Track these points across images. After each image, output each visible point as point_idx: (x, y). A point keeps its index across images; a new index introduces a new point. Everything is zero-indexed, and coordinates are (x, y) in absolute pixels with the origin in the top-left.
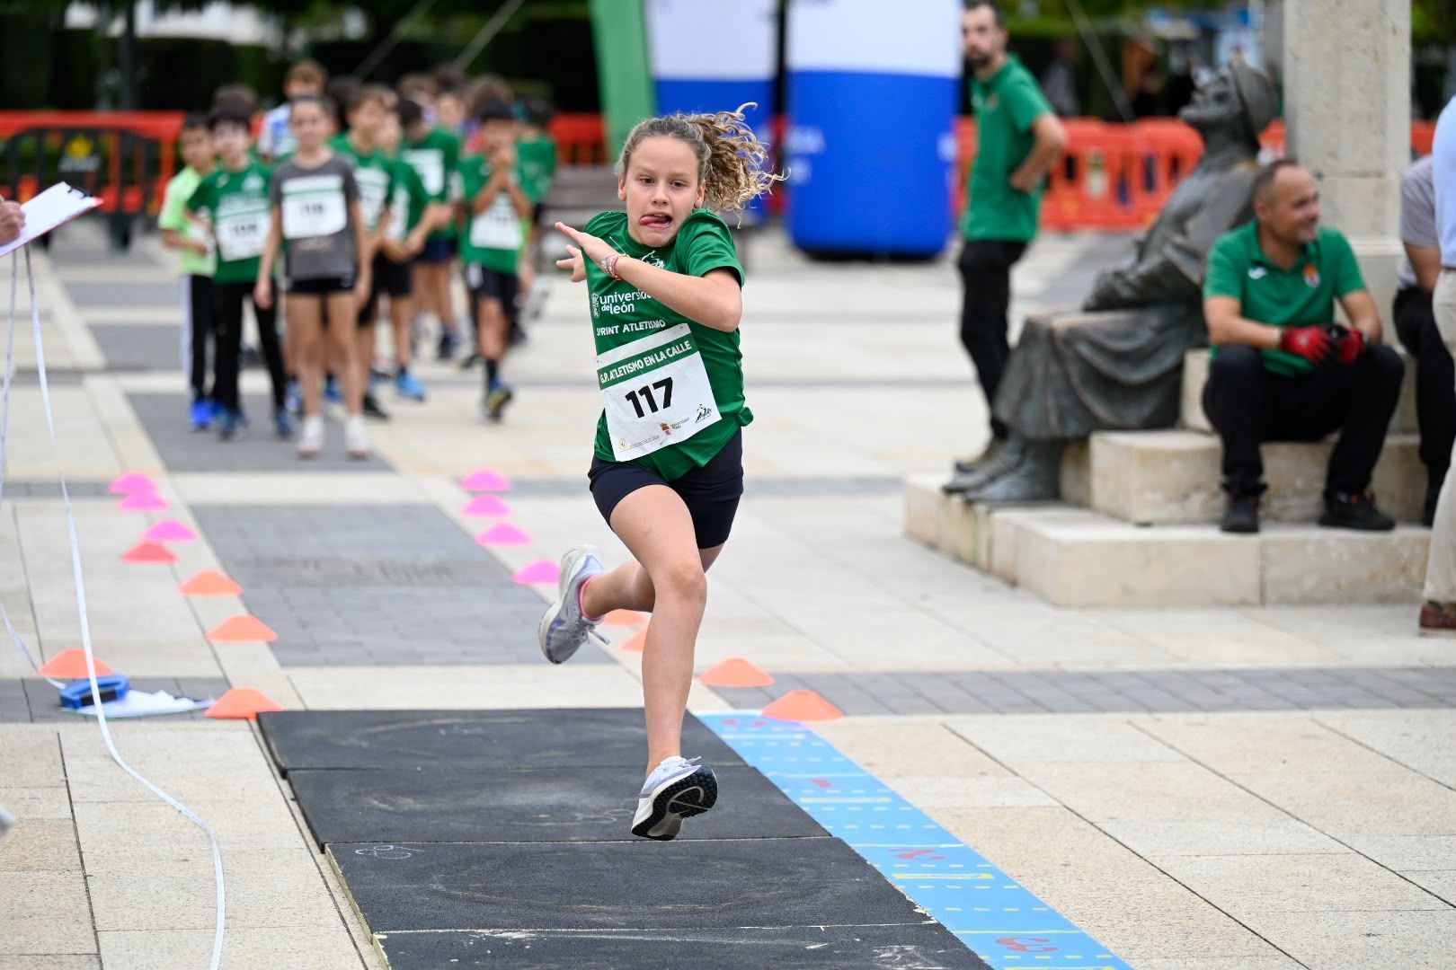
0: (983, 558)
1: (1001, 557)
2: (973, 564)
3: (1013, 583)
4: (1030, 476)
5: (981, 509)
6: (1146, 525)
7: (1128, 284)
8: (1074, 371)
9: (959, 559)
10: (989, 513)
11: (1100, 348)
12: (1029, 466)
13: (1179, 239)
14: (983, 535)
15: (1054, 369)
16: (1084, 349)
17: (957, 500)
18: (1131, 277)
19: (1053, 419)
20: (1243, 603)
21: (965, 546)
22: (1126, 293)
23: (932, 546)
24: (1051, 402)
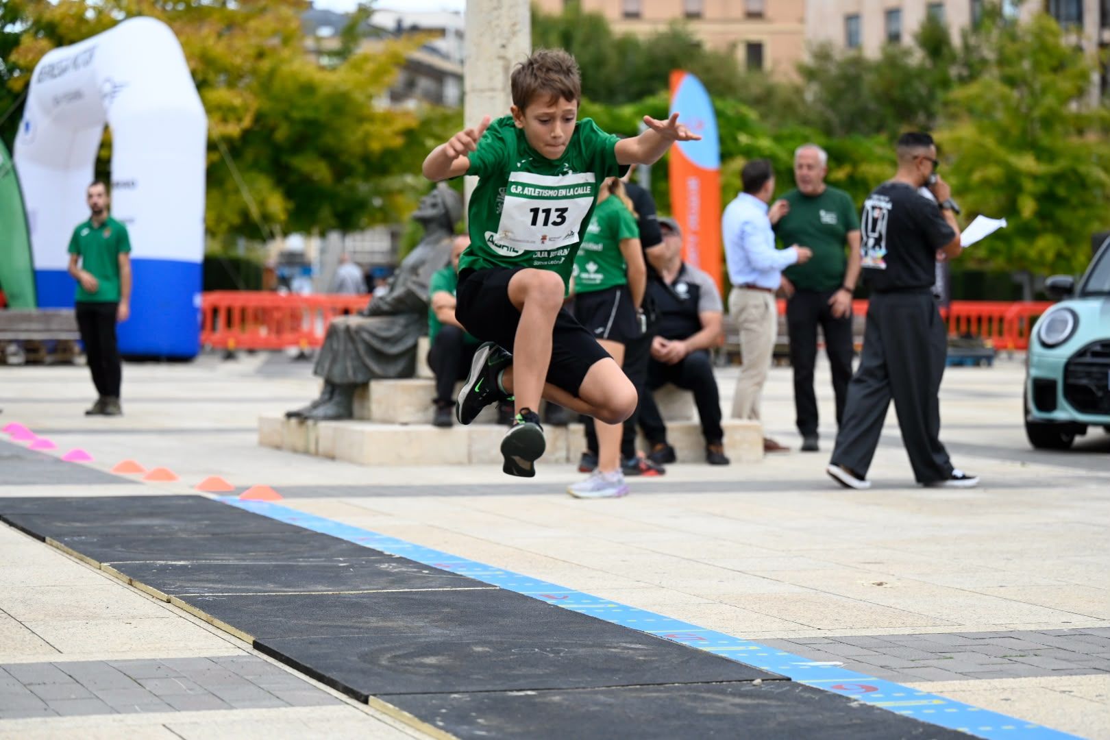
0: (312, 448)
1: (324, 445)
2: (306, 452)
3: (332, 458)
4: (338, 404)
5: (310, 423)
6: (405, 424)
7: (387, 303)
8: (361, 348)
9: (295, 451)
10: (315, 424)
11: (374, 335)
12: (337, 398)
13: (414, 278)
14: (312, 436)
15: (350, 346)
16: (366, 336)
17: (294, 421)
18: (389, 299)
19: (350, 373)
20: (460, 464)
21: (300, 444)
22: (385, 307)
23: (278, 447)
24: (349, 364)
